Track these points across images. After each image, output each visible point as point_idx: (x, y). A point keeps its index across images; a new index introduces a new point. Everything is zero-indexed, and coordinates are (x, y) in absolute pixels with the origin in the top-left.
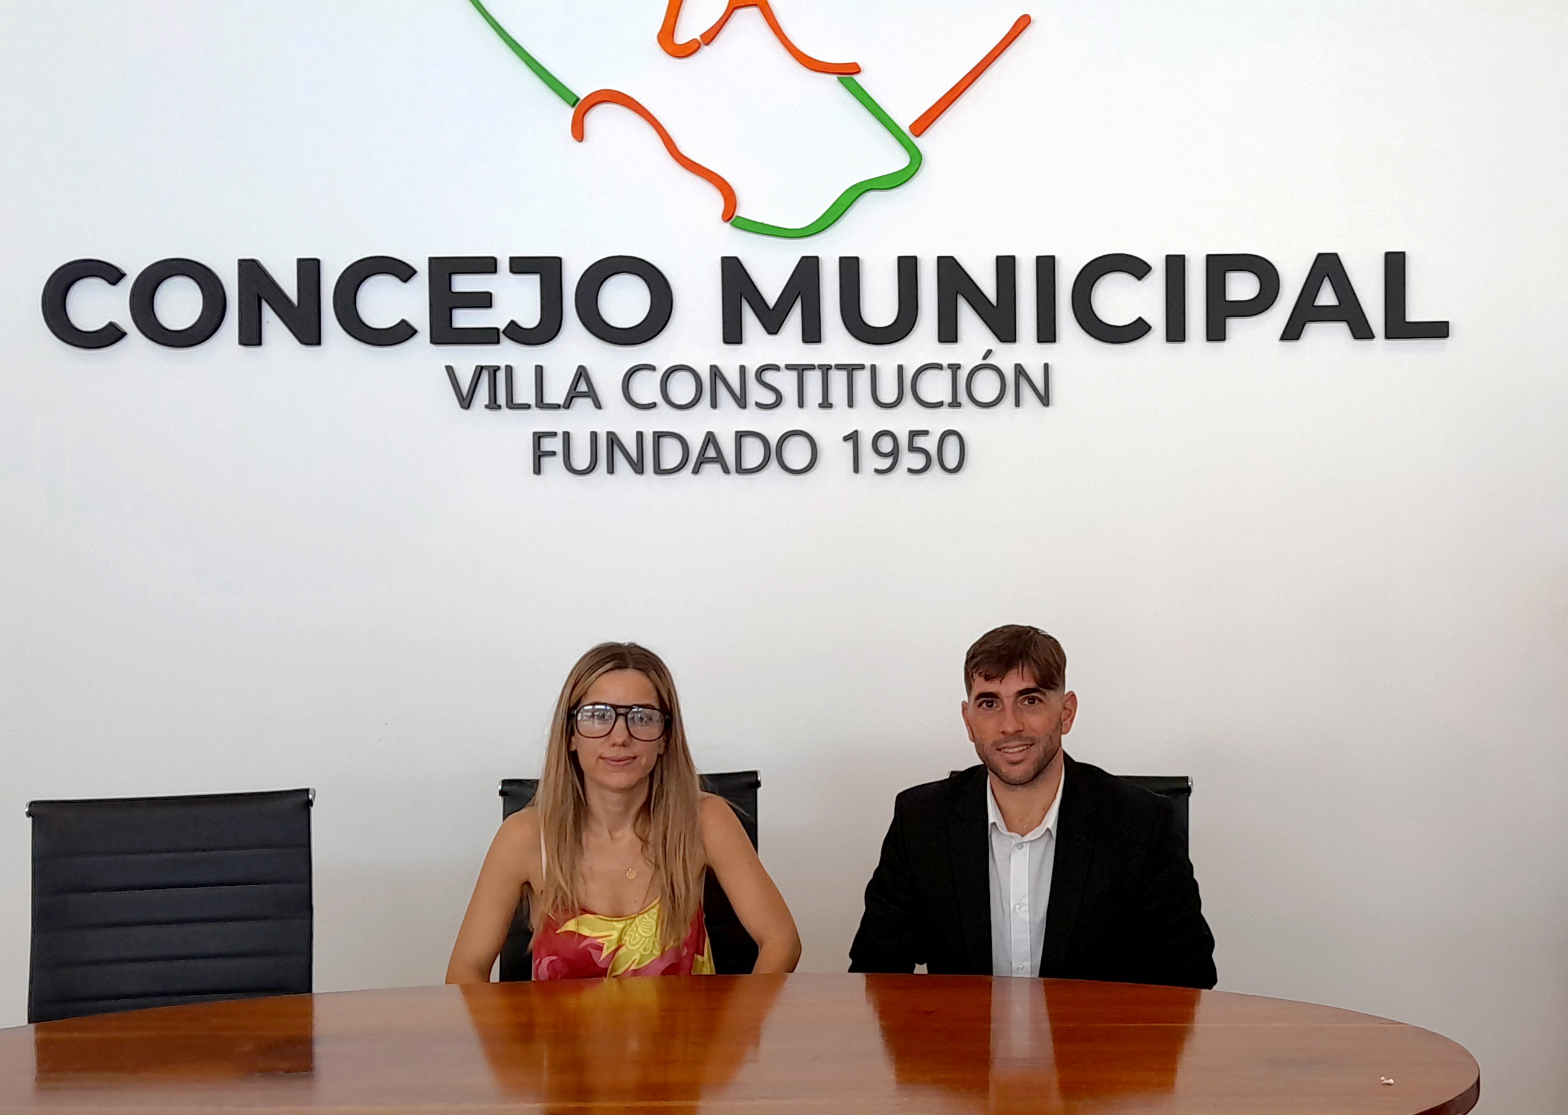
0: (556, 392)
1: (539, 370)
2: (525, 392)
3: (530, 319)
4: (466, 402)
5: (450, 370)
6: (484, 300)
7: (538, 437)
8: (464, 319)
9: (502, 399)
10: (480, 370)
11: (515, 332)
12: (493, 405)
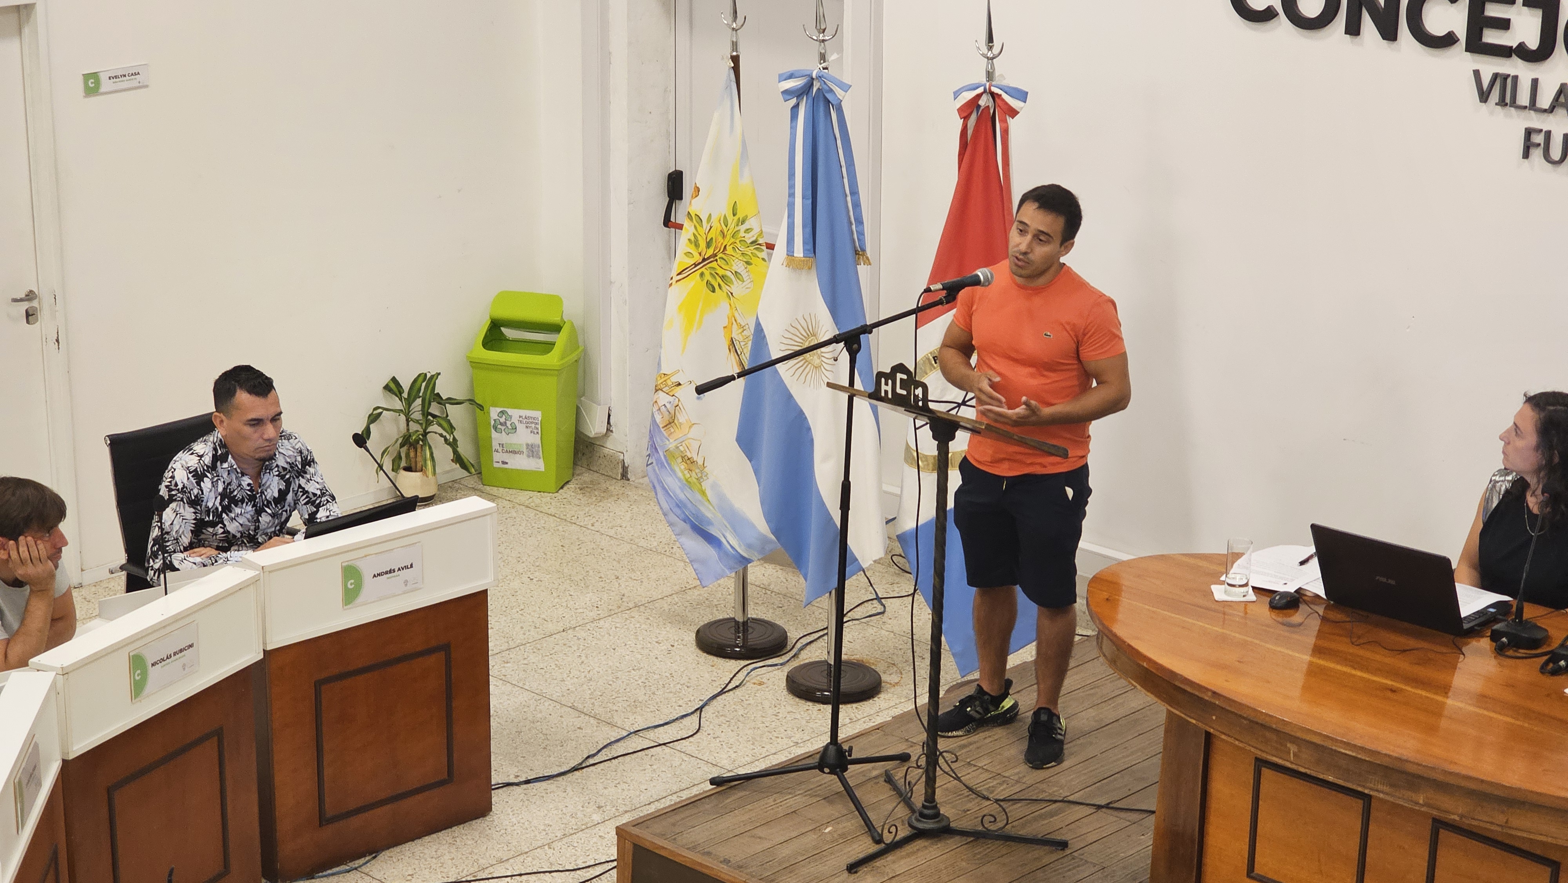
0: (1545, 100)
1: (1535, 83)
2: (1524, 98)
3: (1533, 43)
4: (1484, 96)
5: (1477, 73)
6: (1504, 24)
7: (1529, 132)
8: (1491, 37)
9: (1508, 100)
10: (1496, 76)
11: (1522, 52)
12: (1502, 103)
